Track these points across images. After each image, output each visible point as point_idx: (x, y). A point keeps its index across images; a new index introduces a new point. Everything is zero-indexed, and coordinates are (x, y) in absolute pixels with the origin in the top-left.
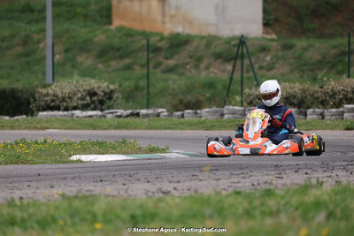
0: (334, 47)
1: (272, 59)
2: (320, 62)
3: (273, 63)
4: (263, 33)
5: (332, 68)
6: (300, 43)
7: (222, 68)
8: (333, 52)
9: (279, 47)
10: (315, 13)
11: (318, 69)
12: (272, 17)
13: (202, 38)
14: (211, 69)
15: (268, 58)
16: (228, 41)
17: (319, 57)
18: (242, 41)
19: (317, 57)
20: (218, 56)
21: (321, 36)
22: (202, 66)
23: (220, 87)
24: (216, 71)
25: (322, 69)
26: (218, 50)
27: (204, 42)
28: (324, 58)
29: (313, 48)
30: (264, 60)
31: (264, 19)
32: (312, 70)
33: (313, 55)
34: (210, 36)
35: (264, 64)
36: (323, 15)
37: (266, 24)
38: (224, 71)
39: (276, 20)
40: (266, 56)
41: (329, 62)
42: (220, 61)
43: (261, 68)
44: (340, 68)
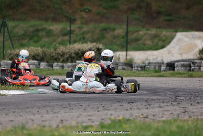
0: (32, 26)
2: (23, 35)
5: (31, 38)
6: (11, 24)
8: (31, 29)
10: (9, 6)
11: (23, 39)
17: (23, 32)
19: (21, 32)
25: (25, 39)
28: (26, 33)
33: (19, 31)
36: (14, 8)
41: (29, 35)
44: (36, 39)
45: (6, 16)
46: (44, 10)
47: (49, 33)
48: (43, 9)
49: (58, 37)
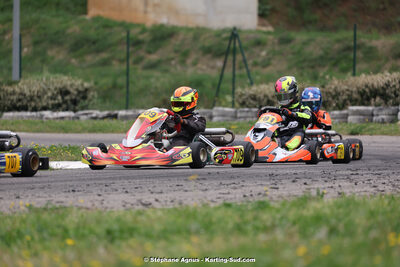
0: (338, 41)
1: (268, 54)
2: (322, 58)
3: (270, 59)
4: (259, 25)
5: (335, 65)
6: (300, 37)
7: (211, 64)
8: (337, 46)
9: (276, 41)
10: (317, 4)
11: (320, 66)
12: (268, 7)
13: (189, 30)
14: (199, 65)
15: (264, 53)
16: (219, 34)
17: (321, 53)
18: (234, 34)
19: (318, 52)
20: (207, 51)
21: (323, 29)
22: (189, 61)
23: (209, 85)
24: (204, 67)
25: (324, 66)
26: (207, 44)
27: (191, 35)
28: (327, 54)
29: (315, 42)
30: (259, 56)
31: (259, 9)
32: (313, 67)
33: (314, 51)
34: (198, 28)
35: (259, 60)
36: (326, 5)
37: (262, 15)
38: (213, 68)
39: (273, 10)
40: (261, 50)
41: (332, 59)
42: (209, 56)
43: (255, 64)
44: (344, 64)
45: (310, 22)
46: (384, 9)
47: (371, 54)
48: (381, 6)
49: (387, 60)
